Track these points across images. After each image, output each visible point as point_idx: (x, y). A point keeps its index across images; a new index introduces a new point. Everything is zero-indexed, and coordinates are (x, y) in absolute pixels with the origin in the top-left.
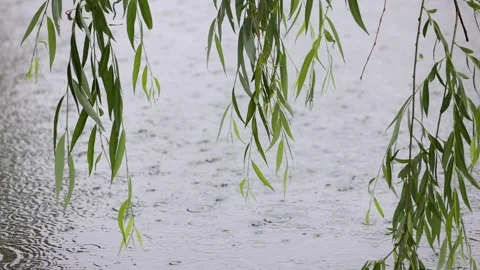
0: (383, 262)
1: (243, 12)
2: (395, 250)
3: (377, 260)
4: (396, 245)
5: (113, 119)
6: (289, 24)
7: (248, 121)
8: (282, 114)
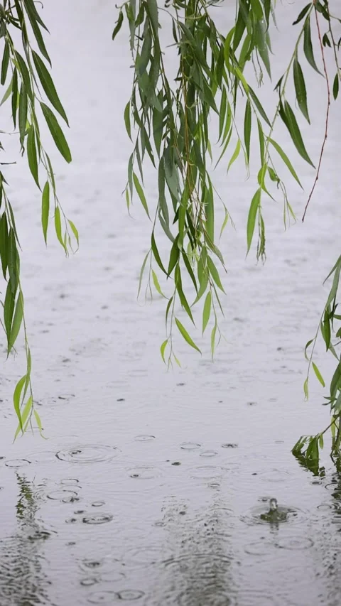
0: (320, 437)
1: (163, 142)
2: (334, 422)
3: (314, 435)
4: (335, 417)
5: (8, 277)
6: (216, 157)
7: (170, 272)
8: (210, 260)
